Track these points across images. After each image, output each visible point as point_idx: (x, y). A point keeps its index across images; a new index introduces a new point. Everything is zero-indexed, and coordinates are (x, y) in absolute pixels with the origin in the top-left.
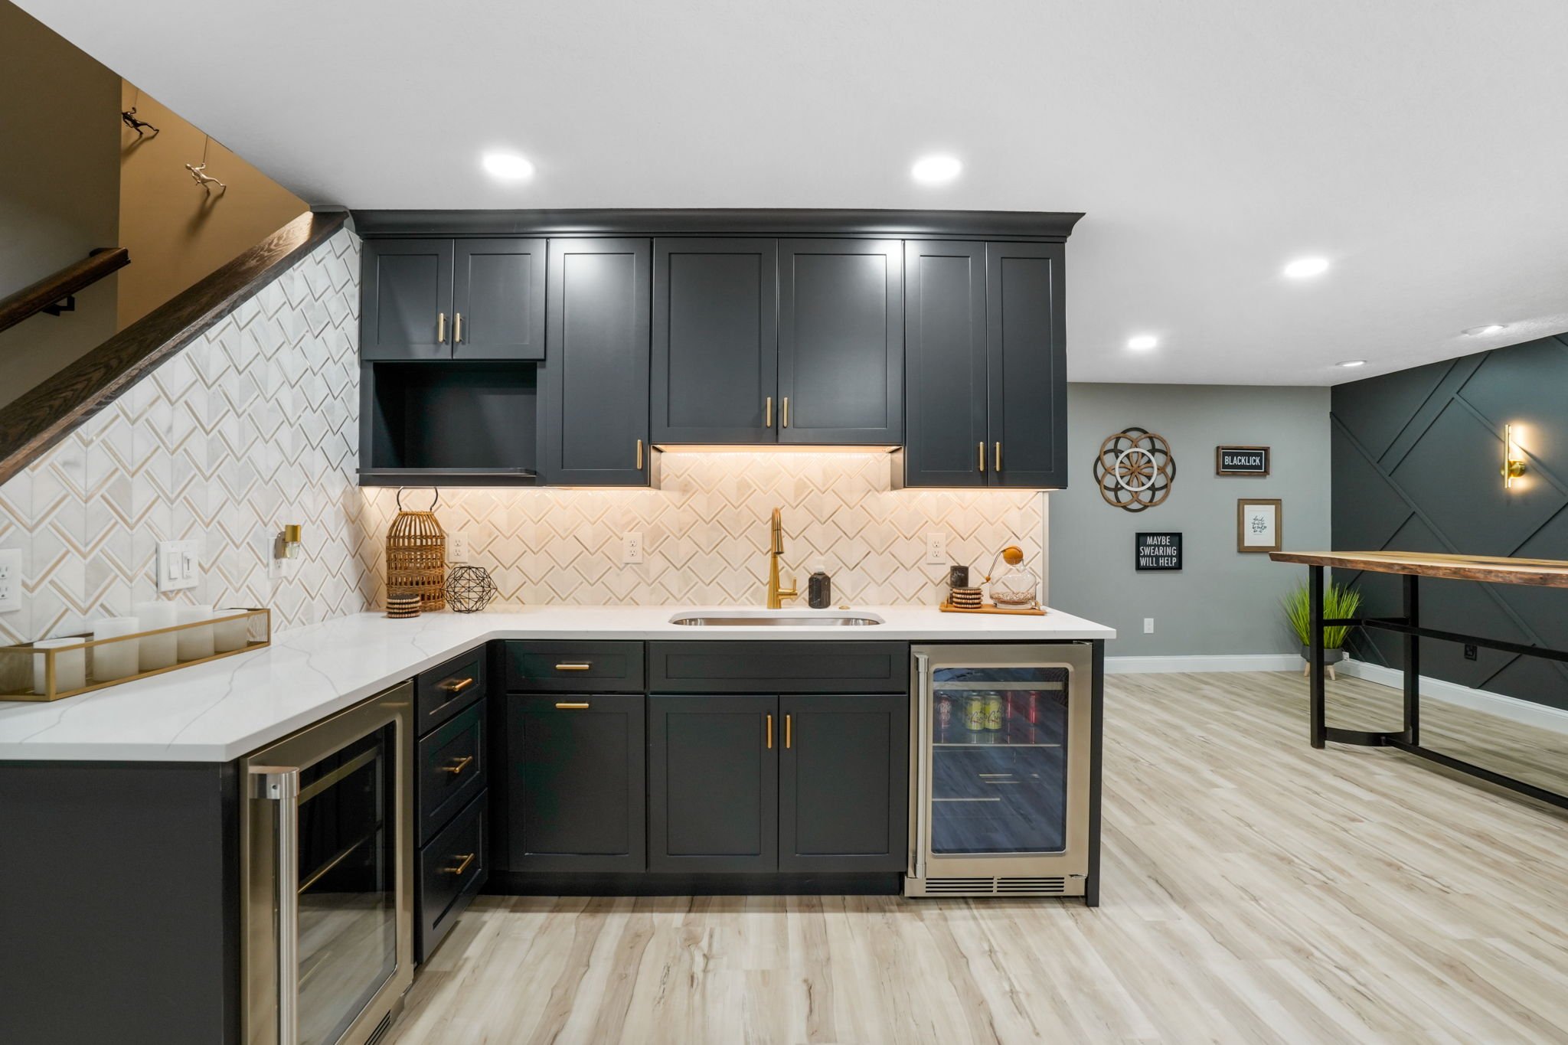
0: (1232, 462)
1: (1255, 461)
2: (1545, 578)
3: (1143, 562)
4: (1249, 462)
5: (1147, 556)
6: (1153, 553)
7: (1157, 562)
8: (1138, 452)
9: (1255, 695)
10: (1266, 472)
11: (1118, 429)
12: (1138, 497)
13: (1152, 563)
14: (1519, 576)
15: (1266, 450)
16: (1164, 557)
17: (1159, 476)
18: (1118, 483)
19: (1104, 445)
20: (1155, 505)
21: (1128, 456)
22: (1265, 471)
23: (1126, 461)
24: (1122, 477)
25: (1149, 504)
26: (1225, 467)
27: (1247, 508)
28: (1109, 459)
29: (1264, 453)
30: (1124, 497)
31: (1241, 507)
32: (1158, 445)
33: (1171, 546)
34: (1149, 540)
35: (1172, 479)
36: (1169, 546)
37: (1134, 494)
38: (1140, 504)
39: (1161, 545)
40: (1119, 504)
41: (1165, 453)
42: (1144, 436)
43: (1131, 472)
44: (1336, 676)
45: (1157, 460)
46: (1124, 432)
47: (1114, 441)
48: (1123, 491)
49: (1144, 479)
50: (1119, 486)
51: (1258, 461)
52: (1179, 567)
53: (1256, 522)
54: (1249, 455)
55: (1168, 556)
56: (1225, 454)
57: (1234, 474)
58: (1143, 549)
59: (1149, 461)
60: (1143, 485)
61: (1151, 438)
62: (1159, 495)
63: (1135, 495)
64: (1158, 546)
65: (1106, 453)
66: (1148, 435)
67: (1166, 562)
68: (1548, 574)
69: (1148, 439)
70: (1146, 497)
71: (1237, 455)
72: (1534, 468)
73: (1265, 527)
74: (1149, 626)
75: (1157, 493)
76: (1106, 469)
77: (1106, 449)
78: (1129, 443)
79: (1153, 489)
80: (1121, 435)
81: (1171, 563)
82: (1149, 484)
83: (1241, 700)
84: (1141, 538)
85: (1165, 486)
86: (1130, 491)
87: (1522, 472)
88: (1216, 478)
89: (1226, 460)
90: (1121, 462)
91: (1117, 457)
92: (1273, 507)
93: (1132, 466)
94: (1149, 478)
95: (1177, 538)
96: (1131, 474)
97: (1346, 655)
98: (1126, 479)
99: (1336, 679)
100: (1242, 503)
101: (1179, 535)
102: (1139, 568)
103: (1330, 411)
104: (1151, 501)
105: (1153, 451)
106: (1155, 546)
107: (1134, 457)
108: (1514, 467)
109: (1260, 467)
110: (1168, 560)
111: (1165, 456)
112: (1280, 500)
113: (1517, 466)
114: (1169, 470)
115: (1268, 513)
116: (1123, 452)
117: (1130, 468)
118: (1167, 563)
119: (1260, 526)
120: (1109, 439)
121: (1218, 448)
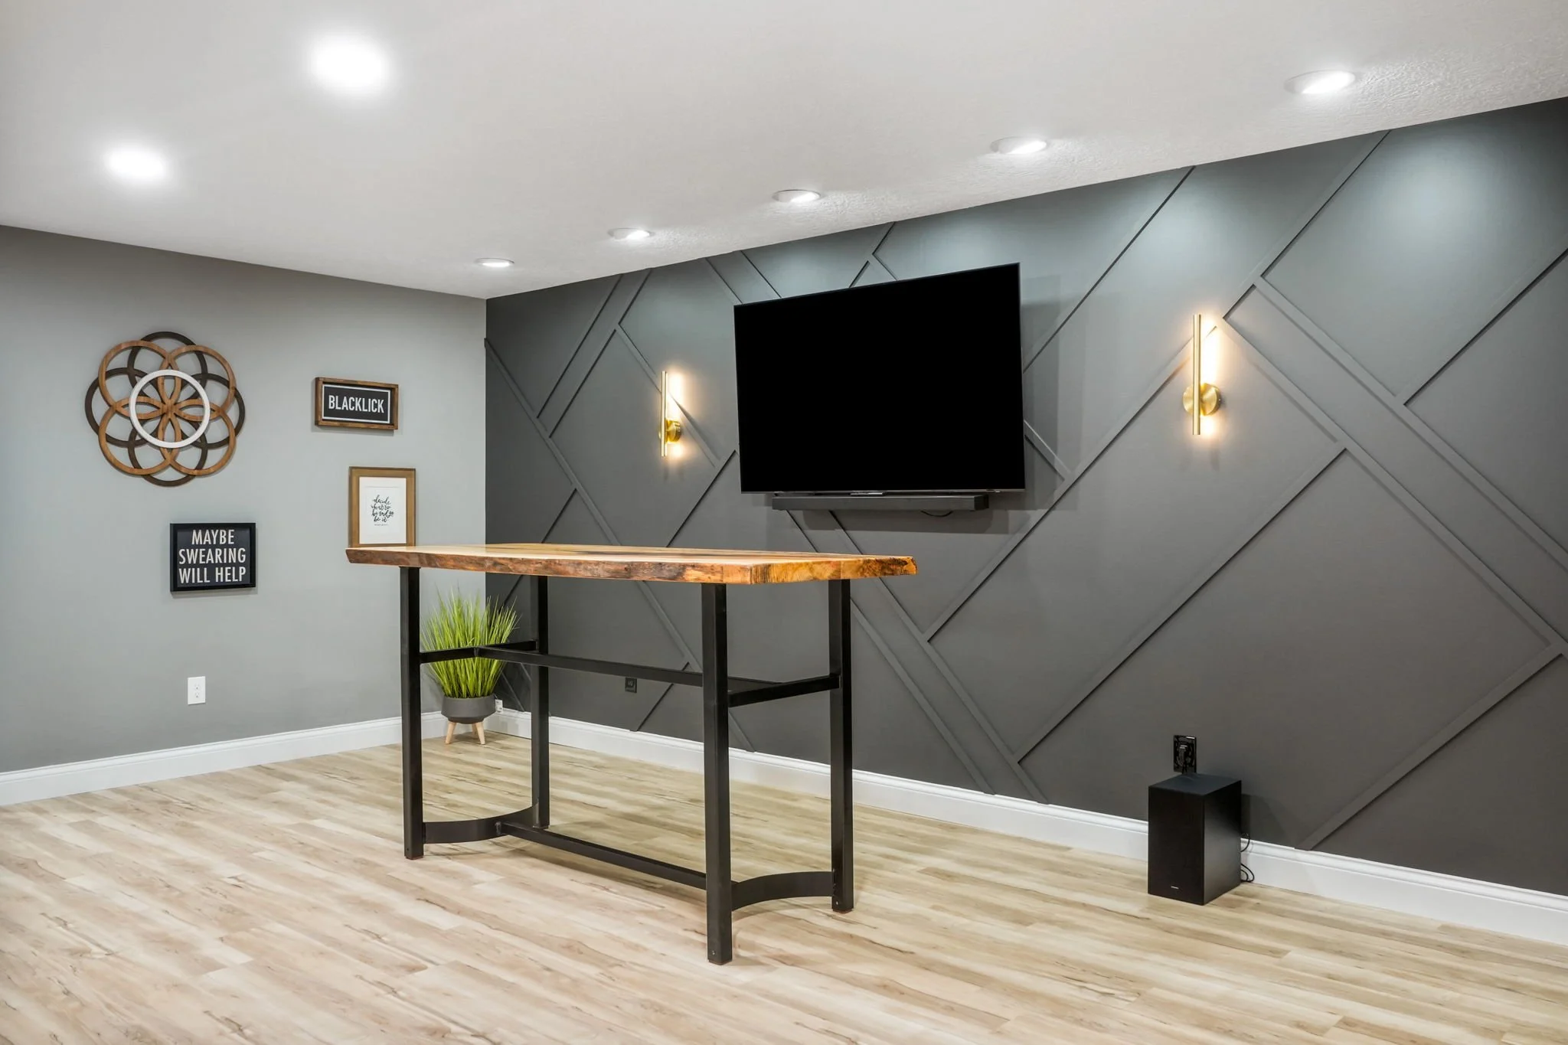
0: (340, 405)
1: (376, 406)
2: (630, 569)
3: (184, 576)
4: (367, 407)
5: (192, 566)
6: (204, 559)
7: (211, 575)
8: (174, 377)
9: (361, 787)
10: (393, 426)
11: (136, 331)
12: (174, 459)
13: (202, 578)
14: (606, 567)
15: (393, 389)
16: (224, 565)
17: (214, 424)
18: (134, 432)
19: (107, 359)
20: (208, 474)
21: (154, 383)
22: (392, 424)
23: (151, 391)
24: (143, 422)
25: (196, 472)
26: (328, 412)
27: (364, 481)
28: (117, 387)
29: (389, 393)
30: (148, 458)
31: (354, 479)
32: (213, 367)
33: (237, 546)
34: (197, 537)
35: (238, 430)
36: (232, 547)
37: (166, 452)
38: (180, 472)
39: (218, 545)
40: (136, 471)
41: (226, 383)
42: (184, 348)
43: (160, 413)
44: (486, 737)
45: (211, 395)
46: (150, 338)
47: (127, 353)
48: (147, 446)
49: (186, 427)
50: (138, 438)
51: (380, 406)
52: (250, 582)
53: (378, 505)
54: (368, 396)
55: (232, 565)
56: (328, 392)
57: (343, 426)
58: (184, 554)
59: (196, 395)
60: (184, 437)
61: (200, 355)
62: (214, 456)
63: (170, 458)
64: (213, 547)
65: (110, 374)
66: (192, 348)
67: (227, 574)
68: (632, 563)
69: (194, 355)
70: (189, 459)
71: (349, 393)
72: (690, 432)
73: (392, 513)
74: (196, 690)
75: (210, 452)
76: (110, 406)
77: (112, 366)
78: (158, 359)
79: (203, 444)
80: (142, 344)
81: (237, 577)
82: (195, 436)
83: (331, 798)
84: (180, 533)
85: (226, 442)
86: (159, 448)
87: (678, 435)
88: (313, 430)
89: (330, 402)
90: (141, 393)
91: (134, 383)
92: (403, 481)
93: (163, 402)
94: (196, 424)
95: (248, 532)
96: (162, 416)
97: (499, 704)
98: (152, 425)
99: (487, 742)
100: (356, 473)
101: (251, 528)
102: (177, 587)
103: (485, 337)
104: (200, 466)
105: (204, 377)
106: (207, 546)
107: (168, 387)
108: (671, 429)
109: (383, 416)
110: (230, 571)
111: (226, 388)
112: (414, 470)
113: (673, 428)
114: (233, 414)
115: (394, 490)
116: (145, 374)
117: (160, 405)
118: (230, 577)
119: (383, 512)
120: (118, 350)
121: (317, 380)
